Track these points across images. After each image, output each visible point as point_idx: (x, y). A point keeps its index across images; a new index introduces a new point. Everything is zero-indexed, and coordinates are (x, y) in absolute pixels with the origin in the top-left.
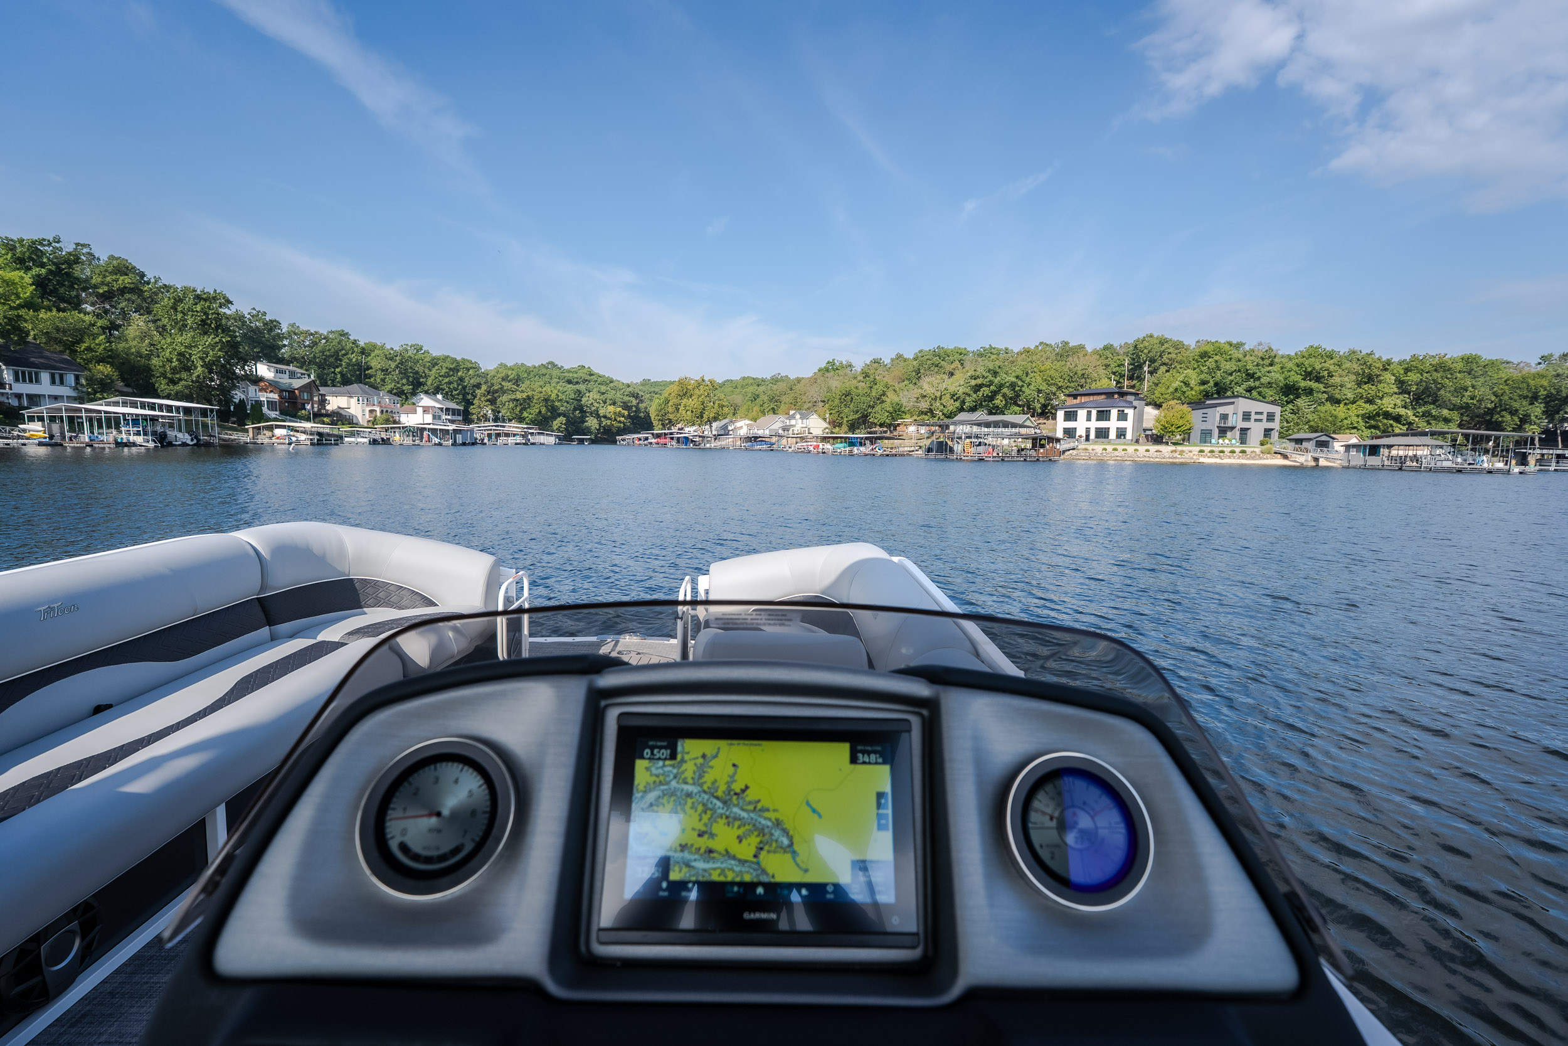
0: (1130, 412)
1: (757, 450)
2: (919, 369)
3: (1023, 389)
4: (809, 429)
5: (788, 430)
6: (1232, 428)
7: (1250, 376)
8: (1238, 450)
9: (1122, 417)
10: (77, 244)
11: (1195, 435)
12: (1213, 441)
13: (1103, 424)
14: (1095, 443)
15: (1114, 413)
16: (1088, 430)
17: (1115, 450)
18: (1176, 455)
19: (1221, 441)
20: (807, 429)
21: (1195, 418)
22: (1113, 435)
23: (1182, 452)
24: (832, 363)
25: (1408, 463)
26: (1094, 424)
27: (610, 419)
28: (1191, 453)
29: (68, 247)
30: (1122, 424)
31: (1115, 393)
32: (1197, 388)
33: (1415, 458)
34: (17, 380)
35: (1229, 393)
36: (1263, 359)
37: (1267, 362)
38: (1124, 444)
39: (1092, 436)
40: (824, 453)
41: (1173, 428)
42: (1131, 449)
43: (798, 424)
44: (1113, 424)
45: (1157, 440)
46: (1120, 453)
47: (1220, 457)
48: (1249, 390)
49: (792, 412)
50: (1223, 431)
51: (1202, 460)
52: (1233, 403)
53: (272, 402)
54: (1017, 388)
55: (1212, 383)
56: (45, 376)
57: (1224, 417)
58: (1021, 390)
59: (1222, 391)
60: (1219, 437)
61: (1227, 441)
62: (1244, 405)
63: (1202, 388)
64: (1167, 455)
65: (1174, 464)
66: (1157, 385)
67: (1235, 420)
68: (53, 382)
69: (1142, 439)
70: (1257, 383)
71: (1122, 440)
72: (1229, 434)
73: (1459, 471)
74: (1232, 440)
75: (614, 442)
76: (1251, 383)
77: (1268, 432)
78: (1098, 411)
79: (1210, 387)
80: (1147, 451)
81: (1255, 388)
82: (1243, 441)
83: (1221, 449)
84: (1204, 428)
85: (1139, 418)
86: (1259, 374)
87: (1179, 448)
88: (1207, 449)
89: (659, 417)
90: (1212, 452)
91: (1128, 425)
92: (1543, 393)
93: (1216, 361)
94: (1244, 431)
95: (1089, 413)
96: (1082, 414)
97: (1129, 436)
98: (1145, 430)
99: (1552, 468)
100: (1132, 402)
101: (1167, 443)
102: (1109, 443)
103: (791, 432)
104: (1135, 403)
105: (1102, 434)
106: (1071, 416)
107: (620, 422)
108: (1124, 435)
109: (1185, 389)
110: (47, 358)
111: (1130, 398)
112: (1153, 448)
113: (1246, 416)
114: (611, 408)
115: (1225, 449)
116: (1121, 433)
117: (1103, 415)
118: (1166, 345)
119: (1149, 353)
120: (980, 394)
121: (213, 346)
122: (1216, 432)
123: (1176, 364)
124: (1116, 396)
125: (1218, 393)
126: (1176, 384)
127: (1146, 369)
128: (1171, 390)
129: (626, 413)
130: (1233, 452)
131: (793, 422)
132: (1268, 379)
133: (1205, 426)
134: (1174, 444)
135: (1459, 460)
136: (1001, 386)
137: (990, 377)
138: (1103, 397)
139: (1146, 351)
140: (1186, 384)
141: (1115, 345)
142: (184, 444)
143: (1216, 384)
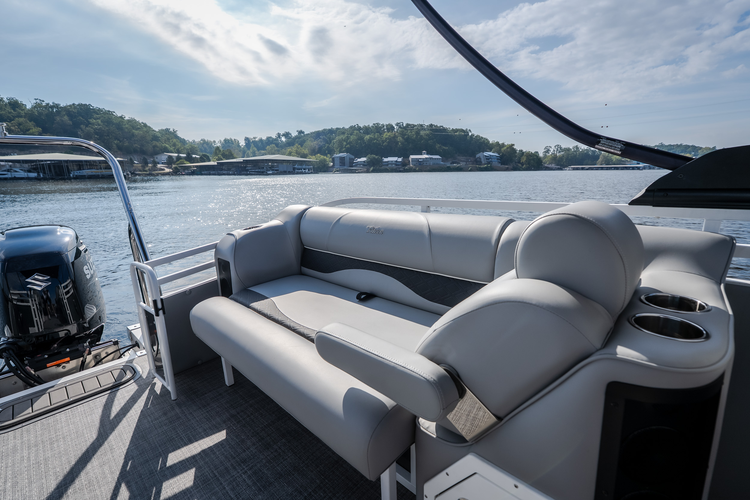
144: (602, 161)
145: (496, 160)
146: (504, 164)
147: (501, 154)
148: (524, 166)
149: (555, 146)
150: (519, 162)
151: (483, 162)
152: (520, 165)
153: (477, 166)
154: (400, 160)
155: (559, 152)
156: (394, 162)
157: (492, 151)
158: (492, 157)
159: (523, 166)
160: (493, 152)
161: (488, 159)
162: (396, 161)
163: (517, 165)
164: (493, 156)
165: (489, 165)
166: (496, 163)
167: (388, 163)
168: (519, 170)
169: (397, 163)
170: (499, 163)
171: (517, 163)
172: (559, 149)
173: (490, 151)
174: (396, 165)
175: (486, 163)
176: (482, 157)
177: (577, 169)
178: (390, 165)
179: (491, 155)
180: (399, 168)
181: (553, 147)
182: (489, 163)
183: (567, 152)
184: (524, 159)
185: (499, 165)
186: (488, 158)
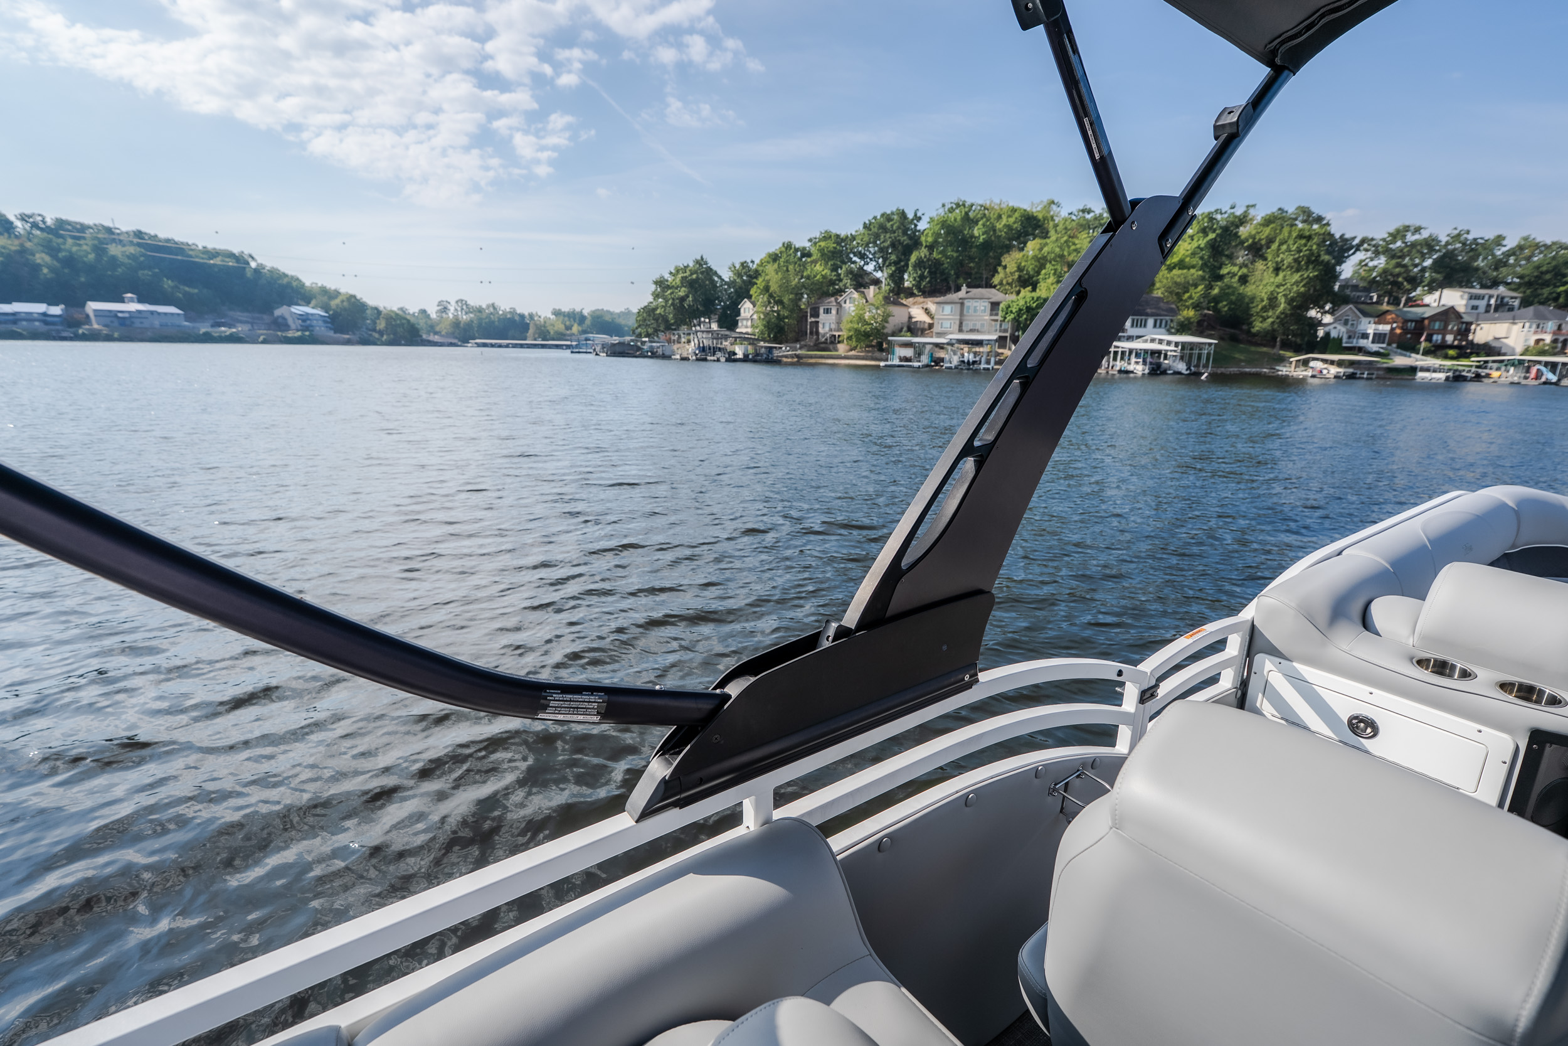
10: (1248, 207)
29: (1239, 212)
34: (1132, 326)
53: (1380, 334)
56: (1151, 322)
68: (1155, 326)
110: (1159, 308)
121: (1297, 283)
142: (1180, 373)
144: (534, 334)
145: (320, 323)
146: (342, 332)
147: (331, 313)
148: (385, 337)
149: (457, 302)
150: (374, 330)
151: (293, 326)
152: (376, 335)
153: (279, 333)
154: (56, 310)
155: (466, 313)
156: (36, 315)
157: (311, 305)
158: (310, 317)
159: (382, 336)
160: (313, 308)
161: (304, 321)
162: (45, 314)
163: (371, 335)
164: (312, 315)
165: (307, 333)
166: (321, 329)
167: (18, 317)
168: (374, 343)
169: (49, 319)
170: (331, 329)
171: (370, 330)
172: (464, 307)
173: (307, 302)
174: (46, 323)
175: (299, 327)
176: (287, 316)
177: (485, 345)
178: (24, 323)
179: (307, 314)
180: (58, 331)
181: (453, 303)
182: (306, 328)
183: (478, 314)
184: (381, 325)
185: (331, 333)
186: (305, 318)
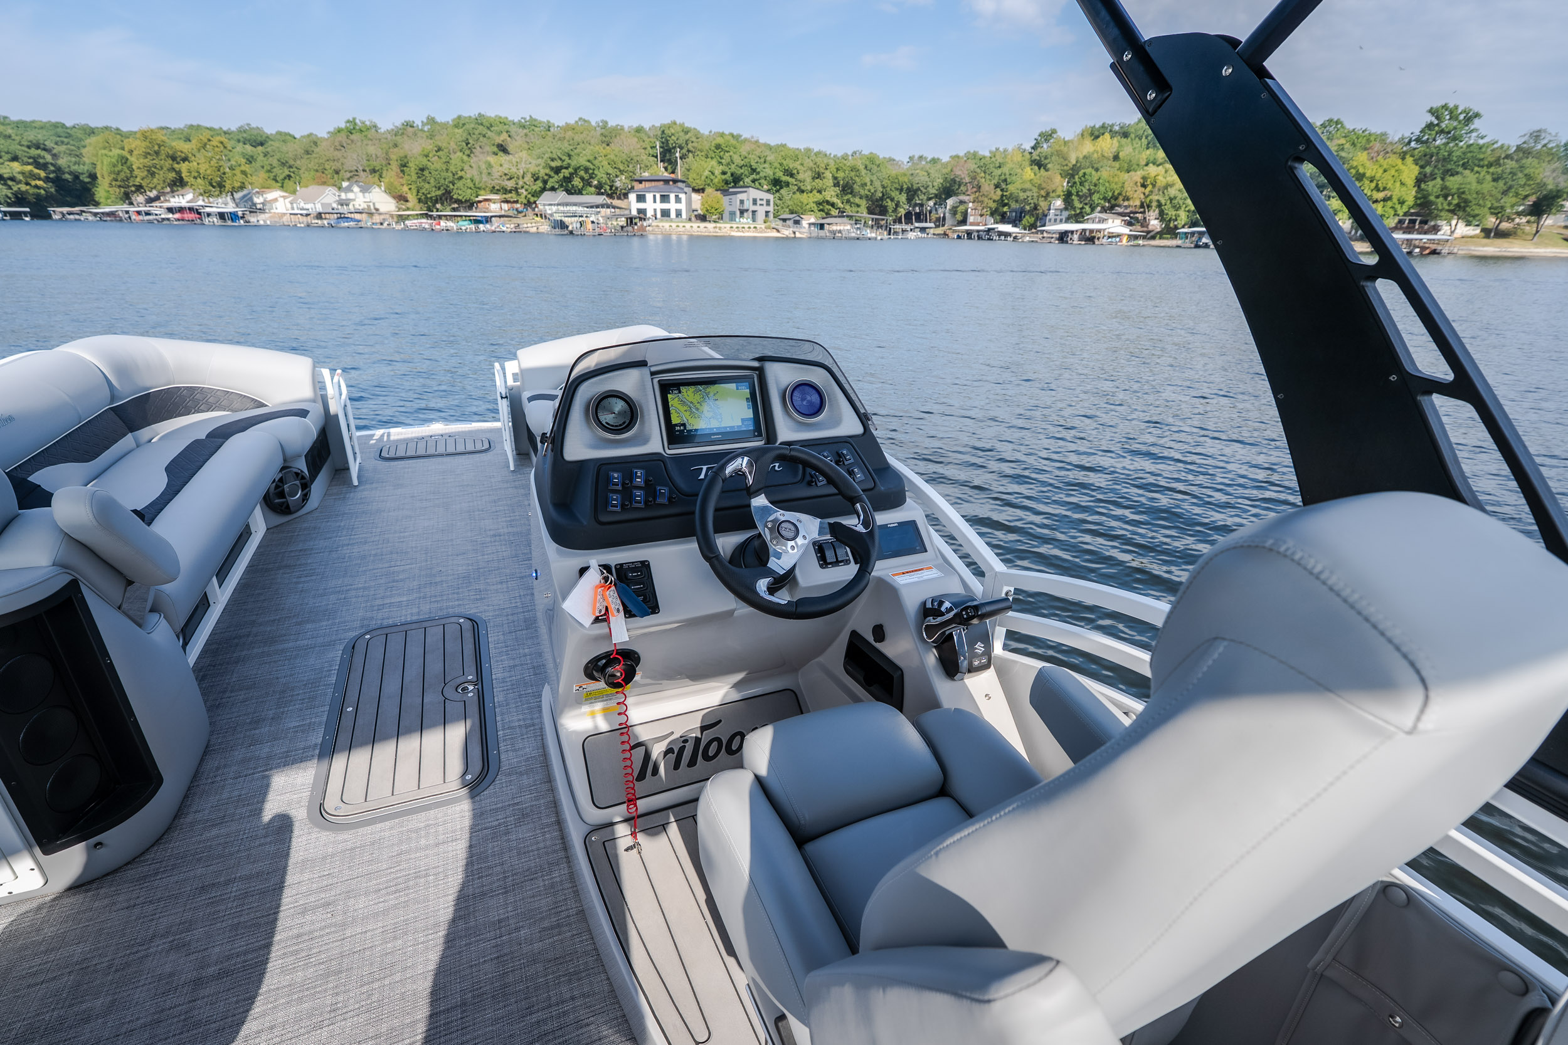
0: (682, 196)
1: (344, 228)
2: (467, 139)
3: (596, 172)
4: (374, 204)
5: (347, 205)
6: (747, 210)
7: (754, 171)
8: (752, 226)
9: (678, 200)
11: (726, 215)
12: (737, 220)
13: (665, 206)
14: (662, 221)
15: (672, 196)
16: (655, 210)
17: (678, 226)
18: (717, 230)
19: (741, 219)
20: (371, 204)
21: (725, 200)
22: (673, 215)
23: (720, 228)
24: (353, 122)
25: (837, 235)
26: (659, 206)
27: (20, 182)
28: (725, 228)
30: (678, 206)
31: (670, 180)
32: (719, 177)
33: (840, 232)
35: (741, 183)
36: (760, 158)
37: (762, 160)
38: (682, 222)
39: (659, 216)
40: (447, 230)
41: (713, 210)
42: (688, 225)
43: (359, 199)
44: (672, 206)
45: (703, 218)
46: (681, 229)
47: (743, 231)
48: (754, 181)
49: (345, 184)
50: (742, 212)
51: (733, 234)
52: (746, 192)
54: (591, 171)
55: (729, 174)
57: (742, 202)
58: (593, 173)
59: (736, 180)
60: (741, 217)
61: (745, 219)
62: (753, 193)
63: (724, 177)
64: (712, 230)
65: (716, 236)
66: (688, 170)
67: (748, 205)
69: (693, 219)
70: (758, 177)
71: (679, 219)
72: (745, 214)
73: (858, 239)
74: (746, 220)
75: (48, 217)
76: (754, 176)
77: (767, 212)
78: (661, 196)
79: (728, 177)
80: (699, 227)
81: (757, 180)
82: (754, 220)
83: (742, 226)
84: (730, 210)
85: (689, 202)
86: (758, 170)
87: (718, 225)
88: (735, 226)
89: (118, 183)
90: (737, 228)
91: (682, 206)
92: (905, 186)
93: (731, 156)
94: (754, 212)
95: (654, 196)
96: (649, 197)
97: (684, 215)
98: (693, 211)
99: (900, 237)
100: (683, 189)
101: (710, 221)
102: (672, 221)
103: (351, 206)
104: (686, 189)
105: (665, 213)
106: (641, 198)
107: (37, 187)
108: (681, 215)
109: (712, 177)
111: (680, 185)
112: (702, 225)
113: (755, 202)
114: (16, 166)
115: (745, 226)
116: (679, 213)
117: (665, 199)
118: (689, 135)
119: (677, 139)
120: (561, 175)
122: (738, 213)
123: (699, 152)
124: (671, 183)
125: (734, 182)
126: (707, 173)
127: (678, 155)
128: (703, 178)
129: (43, 174)
130: (749, 228)
131: (351, 196)
132: (765, 174)
133: (731, 209)
134: (715, 222)
135: (858, 232)
136: (576, 170)
137: (567, 161)
138: (662, 183)
139: (673, 137)
140: (713, 173)
141: (645, 127)
143: (732, 175)
